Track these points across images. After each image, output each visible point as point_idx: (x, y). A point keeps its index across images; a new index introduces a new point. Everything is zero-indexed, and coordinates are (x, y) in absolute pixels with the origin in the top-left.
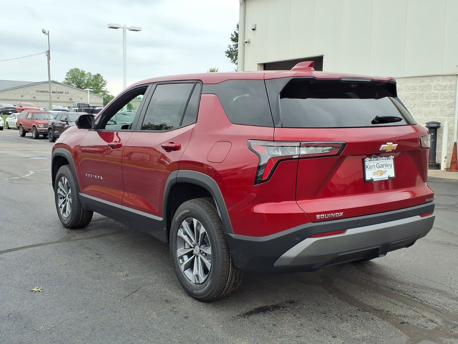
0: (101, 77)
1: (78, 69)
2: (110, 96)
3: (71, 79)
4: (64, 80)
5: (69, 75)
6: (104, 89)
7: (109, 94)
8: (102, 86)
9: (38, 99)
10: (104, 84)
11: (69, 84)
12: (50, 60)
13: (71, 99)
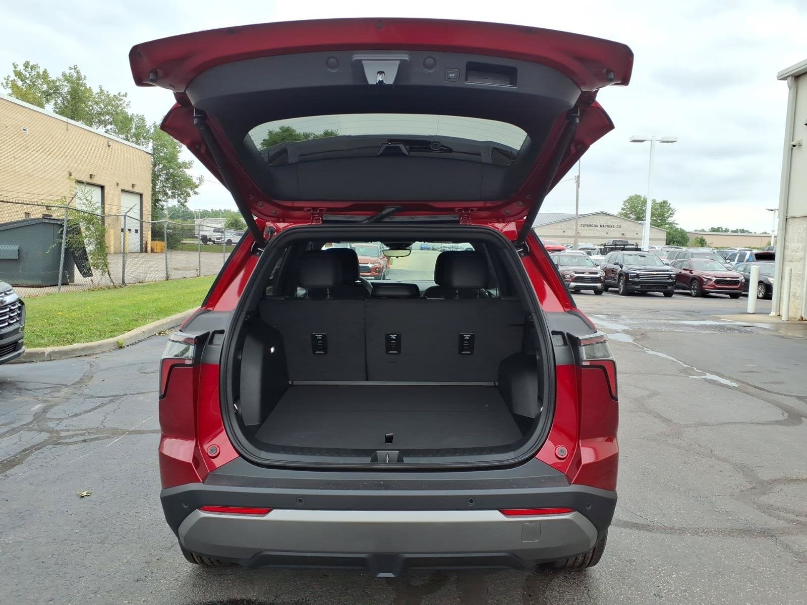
0: (668, 205)
1: (639, 196)
2: (678, 229)
3: (629, 209)
4: (620, 210)
5: (627, 204)
6: (670, 220)
7: (677, 226)
8: (669, 217)
9: (583, 235)
10: (671, 214)
11: (626, 215)
12: (579, 187)
13: (623, 234)
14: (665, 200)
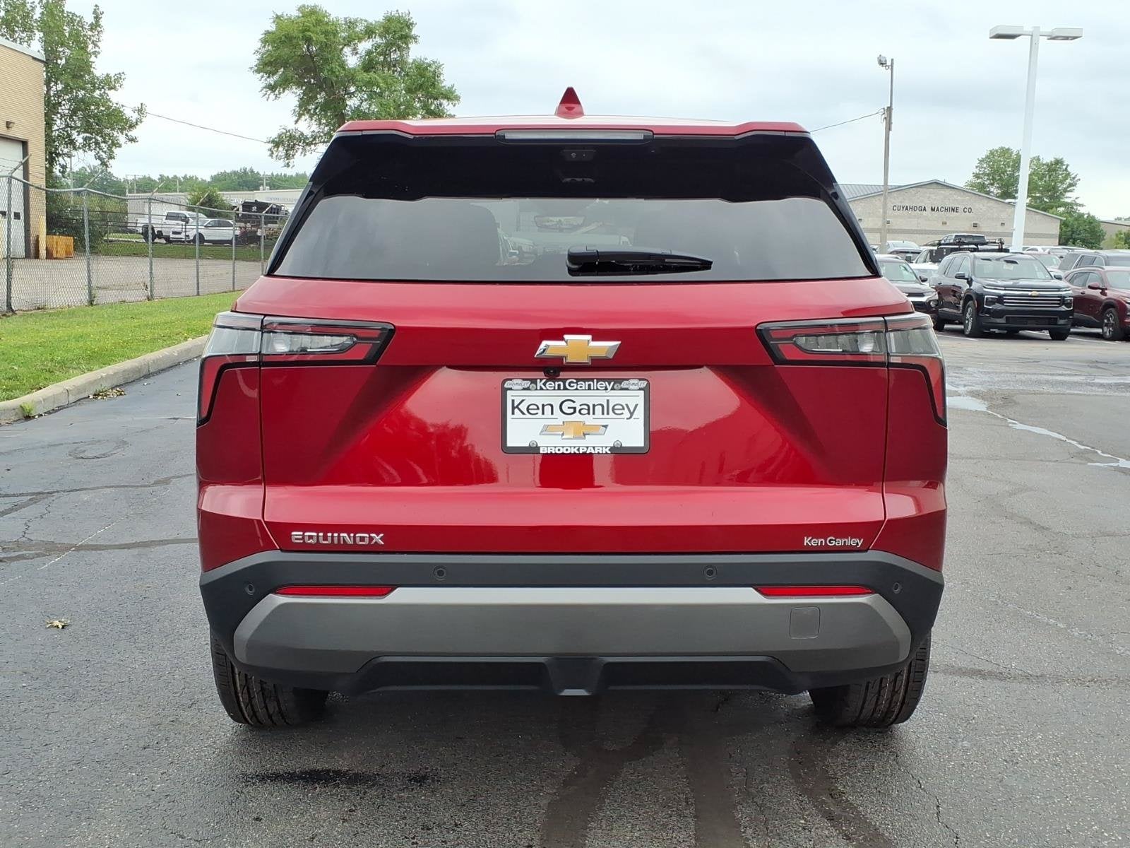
0: (1064, 167)
1: (1008, 150)
2: (1083, 215)
3: (988, 175)
4: (970, 178)
5: (985, 166)
6: (1069, 197)
7: (1082, 210)
8: (1065, 190)
9: (897, 227)
10: (1071, 185)
11: (982, 187)
12: (890, 129)
13: (975, 225)
14: (1059, 157)
